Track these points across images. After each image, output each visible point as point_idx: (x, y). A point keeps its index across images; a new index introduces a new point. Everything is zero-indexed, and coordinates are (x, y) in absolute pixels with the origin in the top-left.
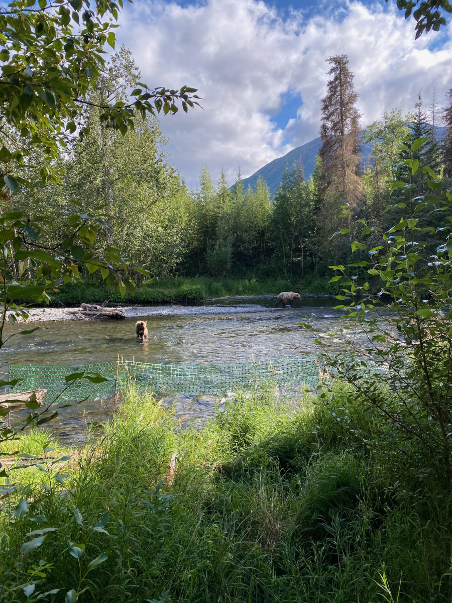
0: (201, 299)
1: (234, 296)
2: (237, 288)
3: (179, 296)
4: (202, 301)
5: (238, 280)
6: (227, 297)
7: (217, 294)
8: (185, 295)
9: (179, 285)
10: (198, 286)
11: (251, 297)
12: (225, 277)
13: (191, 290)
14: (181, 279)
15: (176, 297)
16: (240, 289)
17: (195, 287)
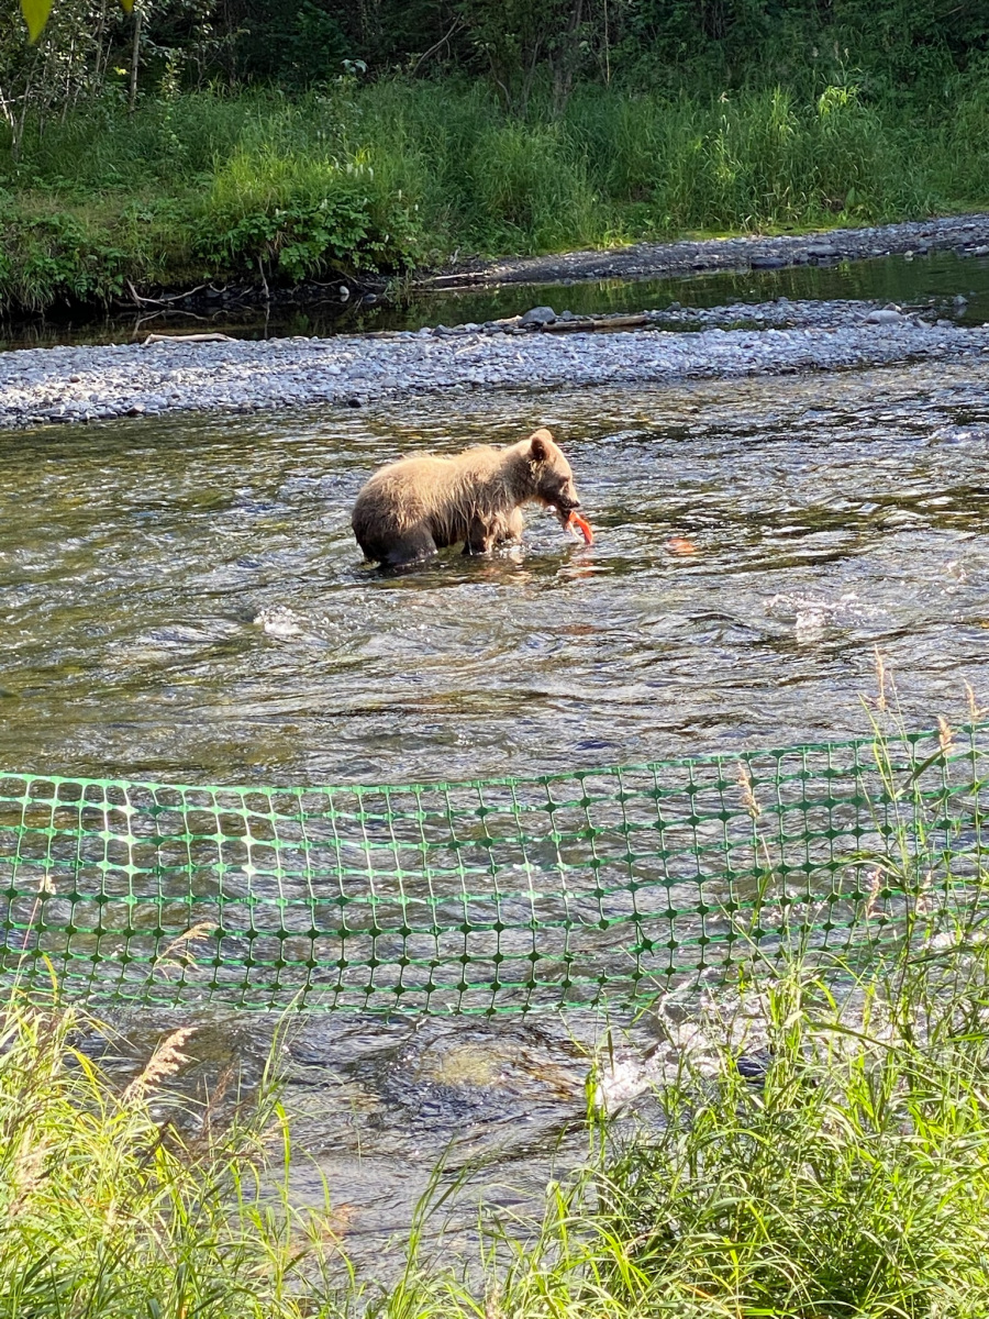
0: (386, 270)
1: (672, 234)
2: (697, 168)
3: (198, 256)
4: (393, 287)
5: (705, 101)
6: (613, 244)
7: (526, 221)
8: (252, 244)
9: (197, 162)
10: (357, 166)
11: (822, 237)
12: (591, 71)
13: (303, 199)
14: (208, 104)
15: (171, 266)
16: (726, 174)
17: (326, 170)
